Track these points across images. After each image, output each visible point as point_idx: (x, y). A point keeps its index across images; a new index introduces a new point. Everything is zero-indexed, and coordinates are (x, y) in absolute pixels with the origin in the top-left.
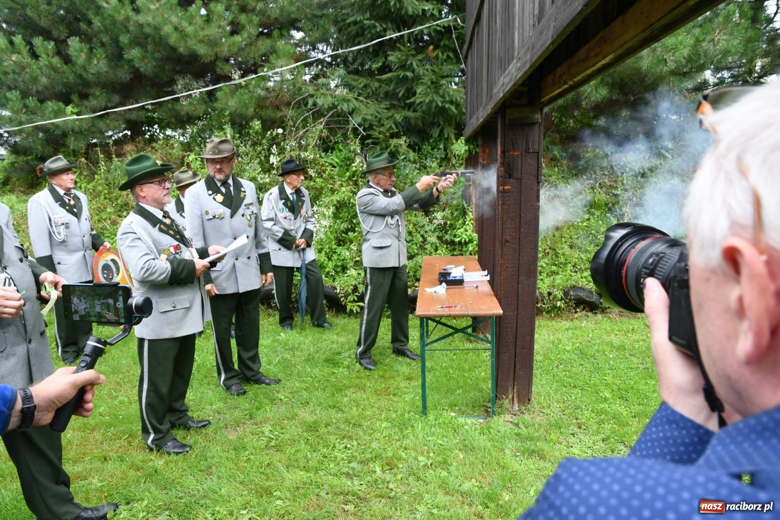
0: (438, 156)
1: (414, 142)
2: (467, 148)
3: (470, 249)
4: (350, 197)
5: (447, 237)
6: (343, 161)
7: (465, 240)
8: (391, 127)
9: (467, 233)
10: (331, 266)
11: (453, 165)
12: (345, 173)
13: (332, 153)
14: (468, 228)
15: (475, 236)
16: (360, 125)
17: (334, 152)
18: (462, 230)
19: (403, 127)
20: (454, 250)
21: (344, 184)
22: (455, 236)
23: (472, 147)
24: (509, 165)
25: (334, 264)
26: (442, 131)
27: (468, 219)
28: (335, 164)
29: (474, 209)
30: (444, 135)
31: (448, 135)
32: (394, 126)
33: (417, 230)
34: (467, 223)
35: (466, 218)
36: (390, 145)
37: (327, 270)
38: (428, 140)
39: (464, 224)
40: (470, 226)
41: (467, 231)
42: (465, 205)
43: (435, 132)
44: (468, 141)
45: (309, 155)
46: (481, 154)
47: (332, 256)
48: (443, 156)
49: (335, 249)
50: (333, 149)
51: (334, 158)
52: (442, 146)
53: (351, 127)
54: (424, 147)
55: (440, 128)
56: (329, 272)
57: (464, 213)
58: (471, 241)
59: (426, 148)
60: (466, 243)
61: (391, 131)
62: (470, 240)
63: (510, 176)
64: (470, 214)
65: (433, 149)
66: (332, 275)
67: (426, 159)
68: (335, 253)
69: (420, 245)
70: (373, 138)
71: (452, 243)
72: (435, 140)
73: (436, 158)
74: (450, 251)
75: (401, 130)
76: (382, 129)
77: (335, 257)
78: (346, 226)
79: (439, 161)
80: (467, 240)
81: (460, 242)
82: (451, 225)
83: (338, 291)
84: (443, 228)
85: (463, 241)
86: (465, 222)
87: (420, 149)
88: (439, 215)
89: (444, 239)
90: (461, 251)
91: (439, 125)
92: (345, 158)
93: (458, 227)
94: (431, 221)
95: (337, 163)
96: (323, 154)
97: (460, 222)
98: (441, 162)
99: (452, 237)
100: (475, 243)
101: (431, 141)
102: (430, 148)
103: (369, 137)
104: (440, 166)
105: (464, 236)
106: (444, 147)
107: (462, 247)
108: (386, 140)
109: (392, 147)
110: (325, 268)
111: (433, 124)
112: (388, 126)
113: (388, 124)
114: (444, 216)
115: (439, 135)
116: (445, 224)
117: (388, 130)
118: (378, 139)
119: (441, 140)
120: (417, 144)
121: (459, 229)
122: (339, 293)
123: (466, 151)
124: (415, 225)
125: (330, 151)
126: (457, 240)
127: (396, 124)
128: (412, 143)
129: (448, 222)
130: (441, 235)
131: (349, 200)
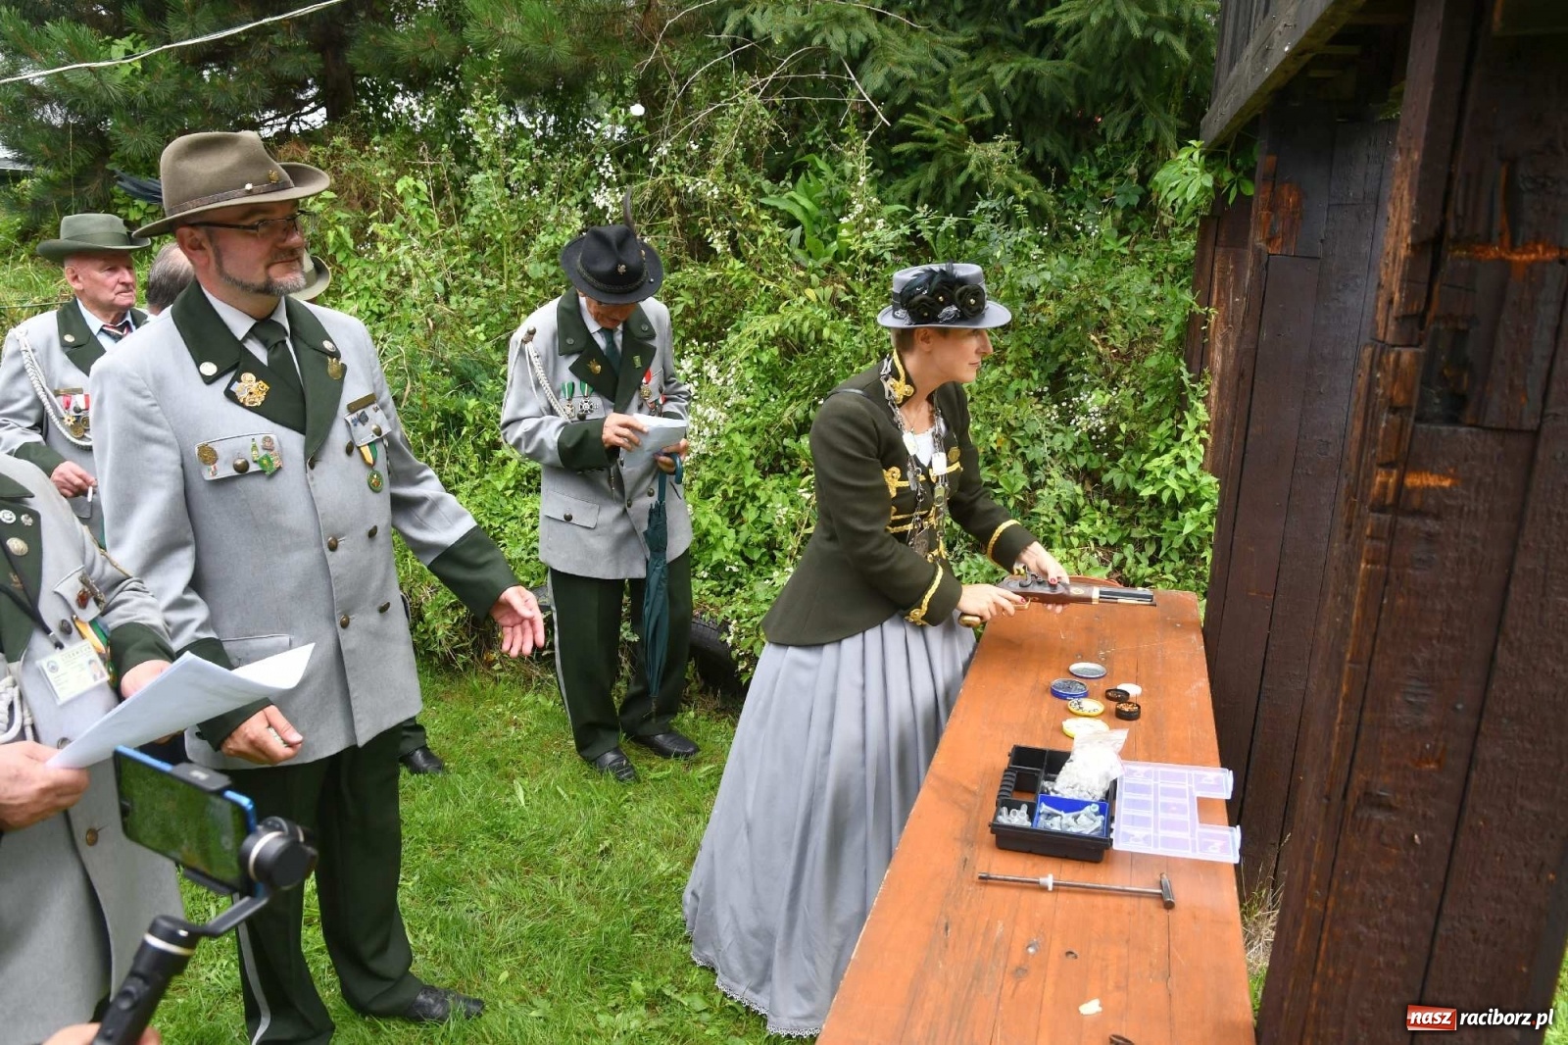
0: (1120, 201)
1: (1046, 154)
2: (1208, 181)
3: (1188, 528)
4: (823, 323)
5: (1115, 477)
6: (822, 207)
7: (1173, 496)
8: (976, 106)
9: (1182, 473)
10: (729, 543)
11: (1166, 228)
12: (826, 243)
13: (794, 181)
14: (1186, 454)
15: (1209, 483)
16: (877, 97)
17: (802, 178)
18: (1167, 460)
19: (1014, 106)
20: (1134, 520)
21: (814, 277)
22: (1141, 475)
23: (1227, 176)
24: (1460, 336)
25: (743, 537)
26: (1137, 119)
27: (1192, 424)
28: (799, 215)
29: (1214, 392)
30: (1143, 132)
31: (1157, 134)
32: (984, 103)
33: (1015, 447)
34: (1185, 437)
35: (1182, 420)
36: (969, 158)
37: (718, 556)
38: (1092, 149)
39: (1177, 438)
40: (1194, 452)
41: (1181, 463)
42: (1185, 377)
43: (1114, 125)
44: (1213, 157)
45: (709, 187)
46: (1260, 212)
47: (743, 506)
48: (1135, 201)
49: (755, 486)
50: (799, 169)
51: (797, 199)
52: (1132, 170)
53: (851, 99)
54: (1076, 170)
55: (1133, 110)
56: (720, 565)
57: (1180, 404)
58: (1194, 500)
59: (1084, 172)
60: (1176, 507)
61: (977, 117)
62: (1188, 496)
63: (1456, 408)
64: (1200, 406)
65: (1103, 177)
66: (731, 574)
67: (1081, 207)
68: (754, 498)
69: (1019, 503)
70: (921, 139)
71: (1129, 497)
72: (1114, 150)
73: (1112, 205)
74: (1121, 522)
75: (1008, 114)
76: (946, 112)
77: (750, 514)
78: (799, 414)
79: (1119, 215)
80: (1180, 496)
81: (1155, 499)
82: (1130, 439)
83: (729, 640)
84: (1104, 443)
85: (1165, 496)
86: (1180, 432)
87: (1063, 177)
88: (1095, 400)
89: (1106, 478)
90: (1157, 527)
91: (1130, 101)
92: (829, 197)
93: (1154, 446)
94: (1066, 418)
95: (805, 210)
96: (766, 184)
97: (1163, 429)
98: (1126, 219)
99: (1130, 479)
100: (1206, 508)
101: (1099, 151)
102: (1095, 172)
103: (906, 134)
104: (1123, 231)
105: (1171, 482)
106: (1140, 172)
107: (1162, 515)
108: (958, 146)
109: (971, 169)
110: (714, 547)
111: (1110, 97)
112: (966, 103)
113: (965, 96)
114: (1112, 403)
115: (1129, 134)
116: (1113, 430)
117: (967, 114)
118: (932, 140)
119: (1133, 148)
120: (1056, 163)
121: (1157, 453)
122: (734, 647)
123: (1204, 189)
124: (1009, 429)
125: (789, 176)
126: (1147, 492)
127: (993, 95)
128: (1039, 158)
129: (1123, 427)
130: (1095, 465)
131: (819, 332)
